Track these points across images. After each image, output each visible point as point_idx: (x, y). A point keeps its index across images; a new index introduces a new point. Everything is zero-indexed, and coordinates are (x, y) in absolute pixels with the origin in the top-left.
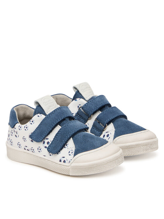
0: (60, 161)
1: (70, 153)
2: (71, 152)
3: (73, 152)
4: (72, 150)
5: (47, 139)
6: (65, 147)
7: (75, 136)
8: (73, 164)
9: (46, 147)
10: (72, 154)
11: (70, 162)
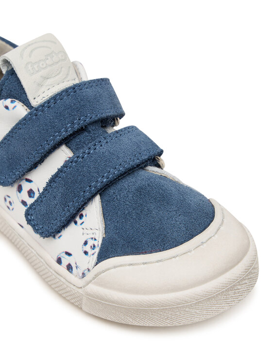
0: (59, 261)
1: (87, 248)
2: (90, 243)
3: (96, 245)
4: (93, 236)
6: (76, 223)
7: (111, 191)
8: (93, 288)
9: (24, 203)
10: (93, 251)
11: (84, 275)
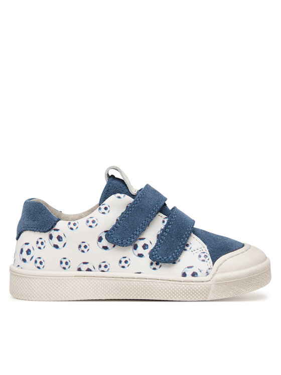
0: (184, 275)
2: (203, 255)
3: (207, 255)
4: (202, 252)
5: (141, 239)
6: (186, 250)
9: (140, 255)
10: (207, 258)
11: (207, 273)
